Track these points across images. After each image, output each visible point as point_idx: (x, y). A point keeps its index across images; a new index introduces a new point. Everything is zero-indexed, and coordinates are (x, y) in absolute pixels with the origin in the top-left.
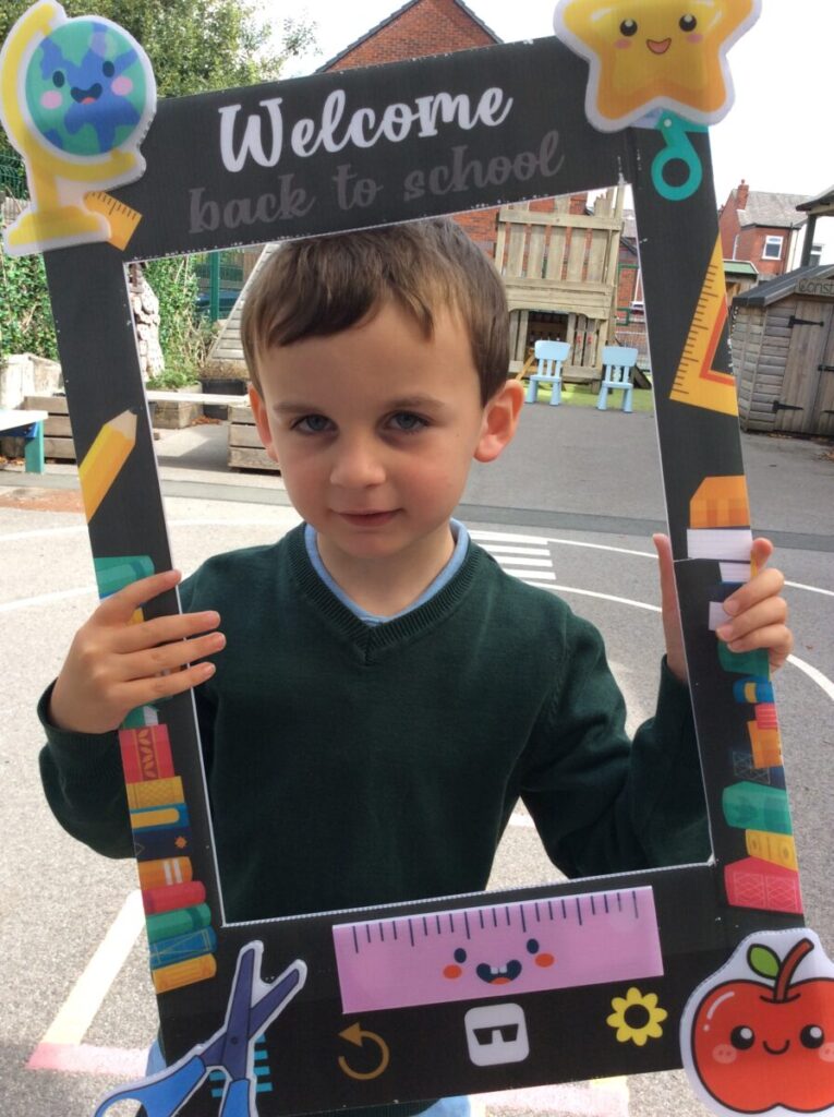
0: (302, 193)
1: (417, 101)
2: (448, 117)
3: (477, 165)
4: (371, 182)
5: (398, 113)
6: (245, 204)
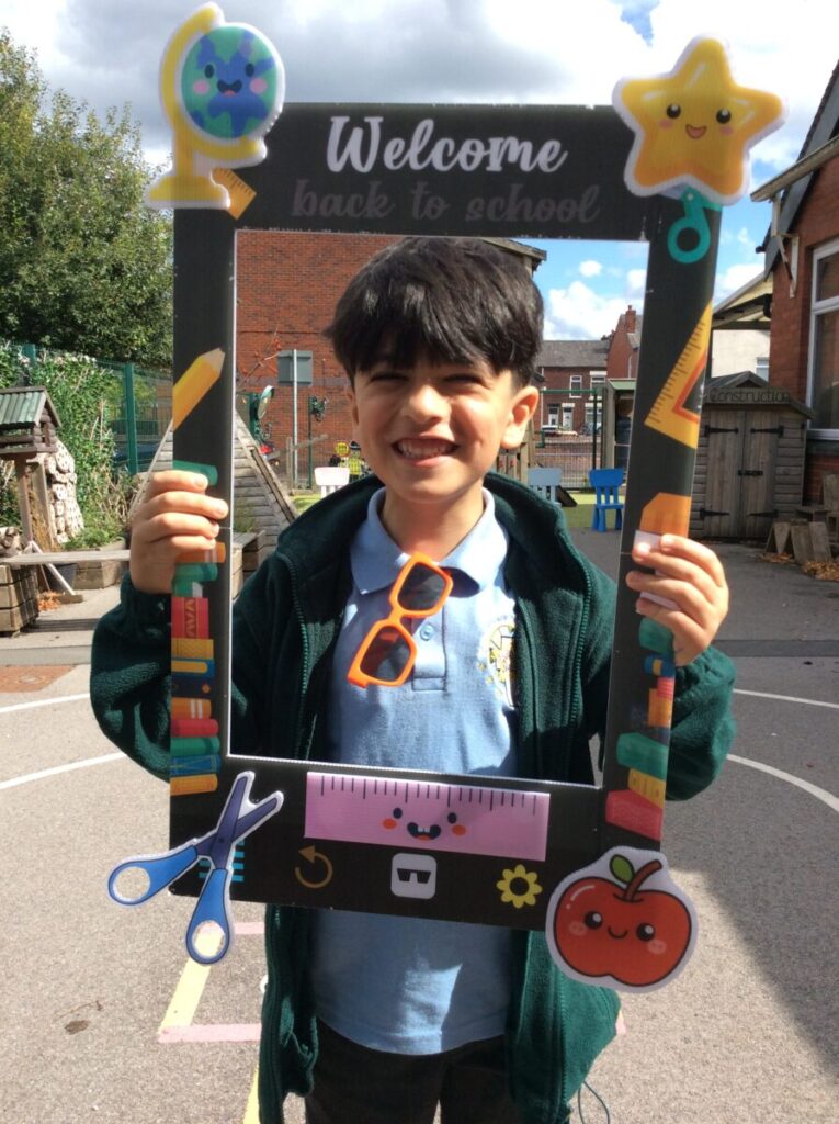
0: (385, 199)
1: (492, 140)
2: (512, 158)
3: (528, 202)
4: (442, 202)
5: (474, 148)
6: (338, 200)
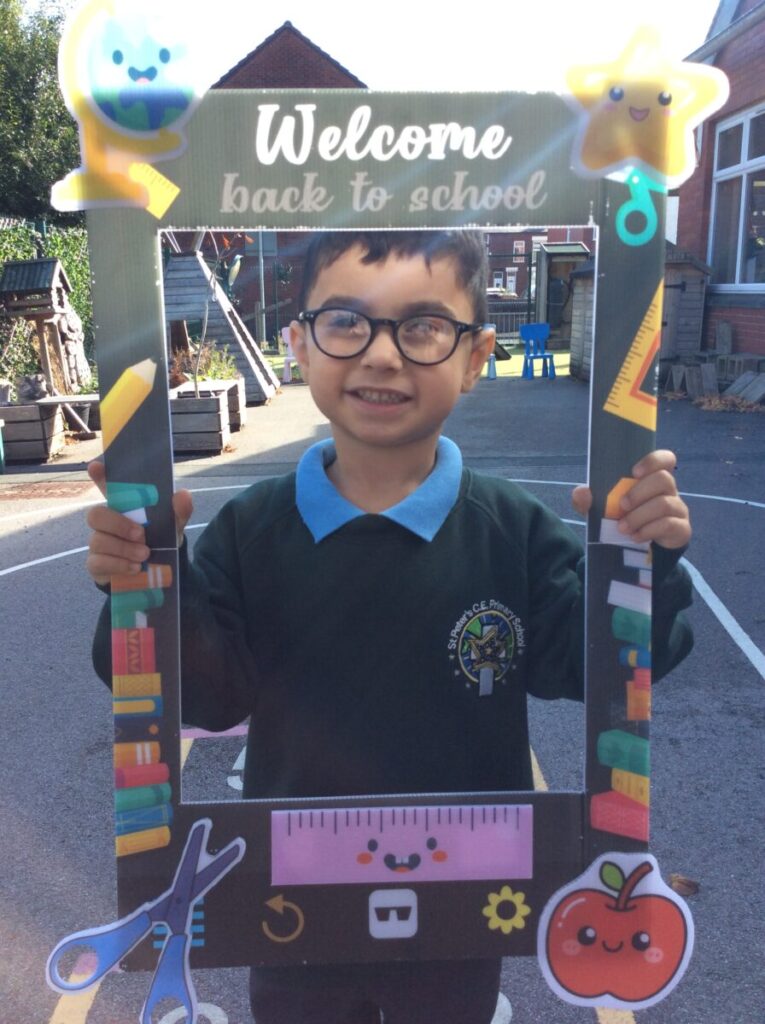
0: (323, 192)
1: (431, 126)
2: (455, 146)
3: (474, 190)
4: (383, 192)
5: (414, 135)
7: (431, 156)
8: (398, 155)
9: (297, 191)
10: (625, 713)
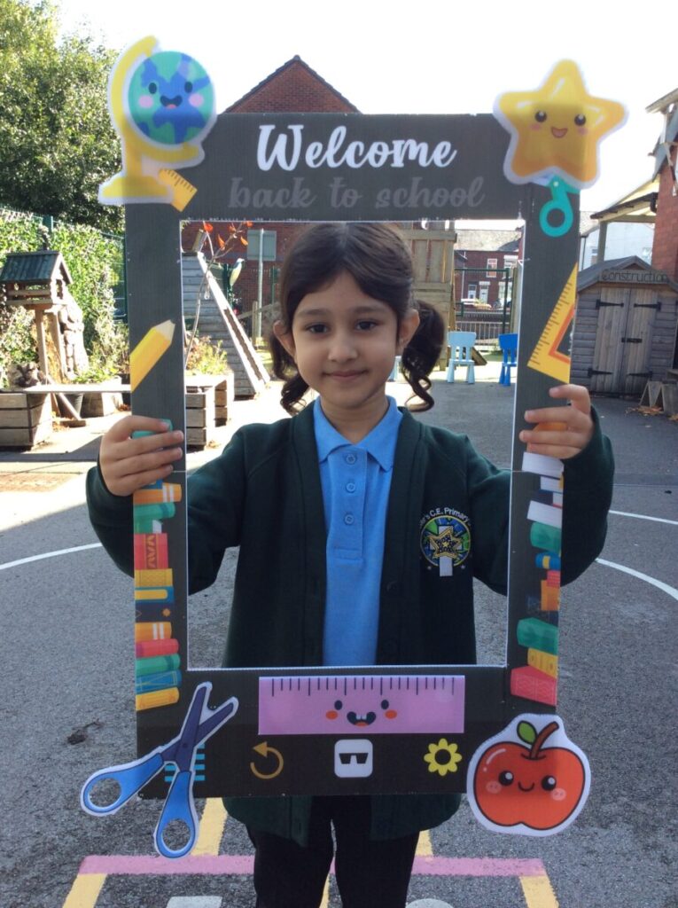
0: (308, 192)
1: (395, 142)
2: (412, 156)
3: (426, 191)
4: (355, 192)
5: (380, 148)
6: (268, 193)
7: (393, 165)
8: (367, 162)
9: (288, 192)
10: (539, 605)
